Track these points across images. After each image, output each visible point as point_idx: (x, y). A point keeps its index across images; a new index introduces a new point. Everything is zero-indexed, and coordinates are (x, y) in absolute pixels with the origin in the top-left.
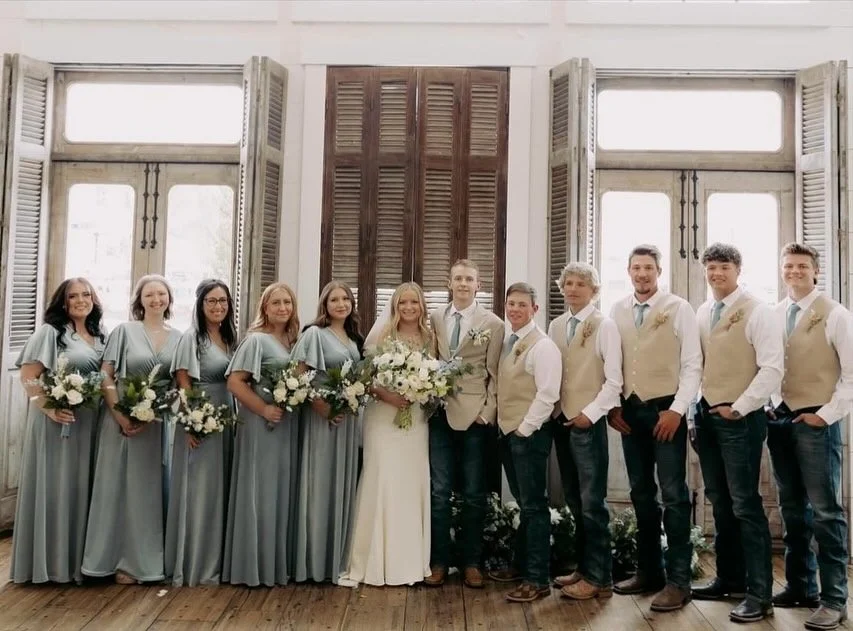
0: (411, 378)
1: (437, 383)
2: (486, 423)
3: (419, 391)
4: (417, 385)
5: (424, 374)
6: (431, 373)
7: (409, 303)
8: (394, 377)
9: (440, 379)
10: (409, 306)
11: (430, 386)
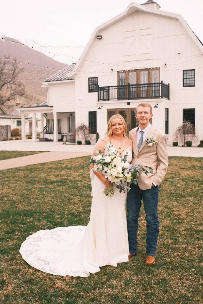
0: (112, 170)
1: (126, 175)
2: (156, 186)
3: (116, 177)
4: (115, 174)
5: (120, 170)
6: (123, 170)
7: (117, 125)
8: (103, 168)
9: (128, 173)
10: (118, 126)
11: (122, 176)
